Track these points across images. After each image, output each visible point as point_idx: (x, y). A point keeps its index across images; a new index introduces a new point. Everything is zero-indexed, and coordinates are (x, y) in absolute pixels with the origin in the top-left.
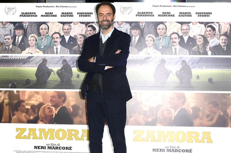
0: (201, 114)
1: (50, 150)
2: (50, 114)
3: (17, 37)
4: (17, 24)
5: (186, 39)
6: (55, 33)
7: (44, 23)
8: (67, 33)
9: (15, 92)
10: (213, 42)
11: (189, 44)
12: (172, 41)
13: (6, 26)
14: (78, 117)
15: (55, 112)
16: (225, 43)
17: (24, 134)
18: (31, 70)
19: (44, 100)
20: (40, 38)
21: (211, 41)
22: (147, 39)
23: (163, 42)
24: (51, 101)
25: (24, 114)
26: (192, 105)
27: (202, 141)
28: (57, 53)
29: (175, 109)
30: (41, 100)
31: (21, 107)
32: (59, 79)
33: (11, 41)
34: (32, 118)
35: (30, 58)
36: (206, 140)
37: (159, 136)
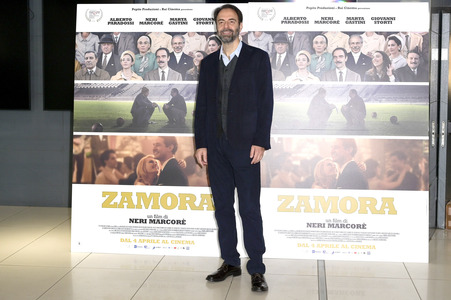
0: (379, 171)
1: (152, 225)
2: (154, 170)
3: (104, 55)
4: (104, 36)
5: (356, 57)
6: (160, 49)
7: (145, 34)
8: (179, 49)
9: (101, 138)
10: (398, 62)
11: (361, 65)
12: (335, 60)
13: (87, 39)
14: (194, 175)
15: (160, 167)
16: (415, 63)
17: (115, 201)
18: (124, 104)
19: (143, 150)
20: (138, 56)
21: (394, 61)
22: (297, 57)
24: (155, 150)
25: (114, 171)
26: (366, 157)
27: (381, 212)
28: (163, 79)
29: (341, 163)
30: (139, 150)
31: (110, 160)
33: (95, 61)
34: (126, 176)
35: (123, 86)
36: (387, 210)
37: (317, 205)
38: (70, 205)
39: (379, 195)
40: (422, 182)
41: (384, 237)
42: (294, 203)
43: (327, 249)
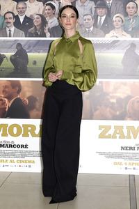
1: (2, 149)
2: (3, 107)
6: (8, 13)
8: (22, 13)
14: (35, 110)
15: (8, 104)
22: (114, 19)
24: (4, 91)
28: (10, 36)
37: (129, 133)
42: (111, 132)
43: (136, 167)
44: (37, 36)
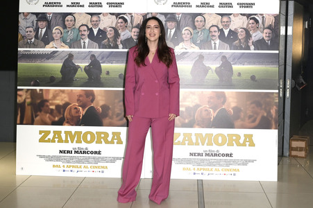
0: (242, 115)
1: (77, 155)
2: (77, 115)
3: (40, 30)
4: (40, 15)
5: (226, 32)
6: (82, 25)
7: (70, 14)
8: (96, 25)
9: (38, 91)
10: (256, 36)
11: (230, 38)
12: (211, 34)
13: (28, 17)
14: (107, 118)
15: (82, 112)
16: (269, 37)
17: (48, 137)
18: (56, 66)
19: (70, 99)
20: (66, 30)
21: (254, 35)
22: (183, 32)
23: (201, 36)
24: (78, 100)
25: (48, 115)
26: (233, 105)
27: (244, 145)
28: (84, 48)
30: (67, 99)
31: (45, 107)
32: (86, 76)
33: (33, 34)
34: (57, 119)
35: (54, 52)
36: (247, 143)
37: (197, 140)
38: (15, 141)
39: (242, 132)
40: (273, 123)
41: (245, 162)
42: (181, 139)
43: (204, 172)
44: (110, 47)
